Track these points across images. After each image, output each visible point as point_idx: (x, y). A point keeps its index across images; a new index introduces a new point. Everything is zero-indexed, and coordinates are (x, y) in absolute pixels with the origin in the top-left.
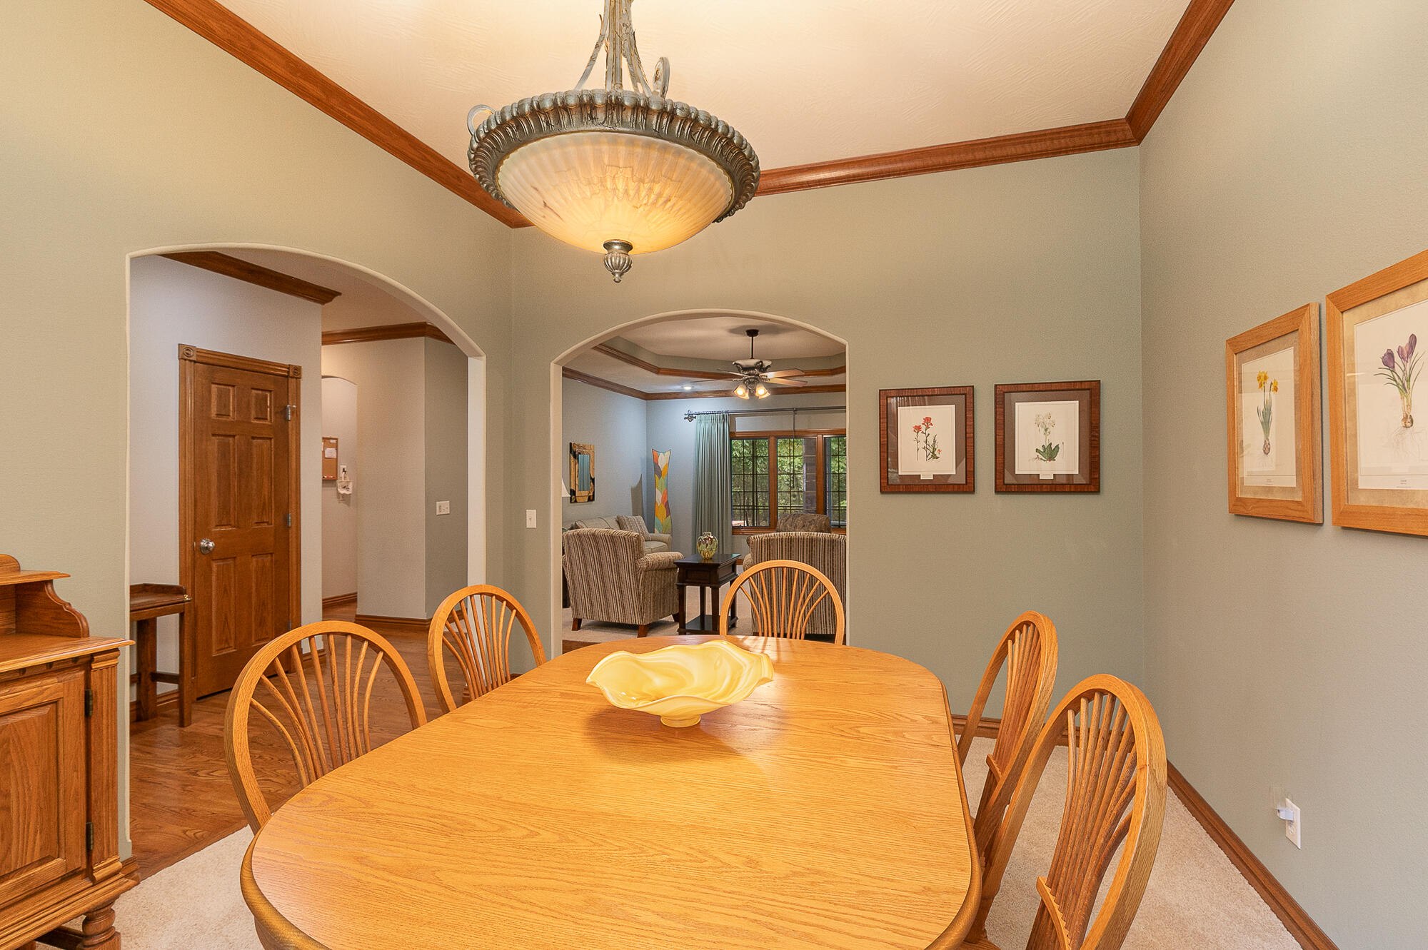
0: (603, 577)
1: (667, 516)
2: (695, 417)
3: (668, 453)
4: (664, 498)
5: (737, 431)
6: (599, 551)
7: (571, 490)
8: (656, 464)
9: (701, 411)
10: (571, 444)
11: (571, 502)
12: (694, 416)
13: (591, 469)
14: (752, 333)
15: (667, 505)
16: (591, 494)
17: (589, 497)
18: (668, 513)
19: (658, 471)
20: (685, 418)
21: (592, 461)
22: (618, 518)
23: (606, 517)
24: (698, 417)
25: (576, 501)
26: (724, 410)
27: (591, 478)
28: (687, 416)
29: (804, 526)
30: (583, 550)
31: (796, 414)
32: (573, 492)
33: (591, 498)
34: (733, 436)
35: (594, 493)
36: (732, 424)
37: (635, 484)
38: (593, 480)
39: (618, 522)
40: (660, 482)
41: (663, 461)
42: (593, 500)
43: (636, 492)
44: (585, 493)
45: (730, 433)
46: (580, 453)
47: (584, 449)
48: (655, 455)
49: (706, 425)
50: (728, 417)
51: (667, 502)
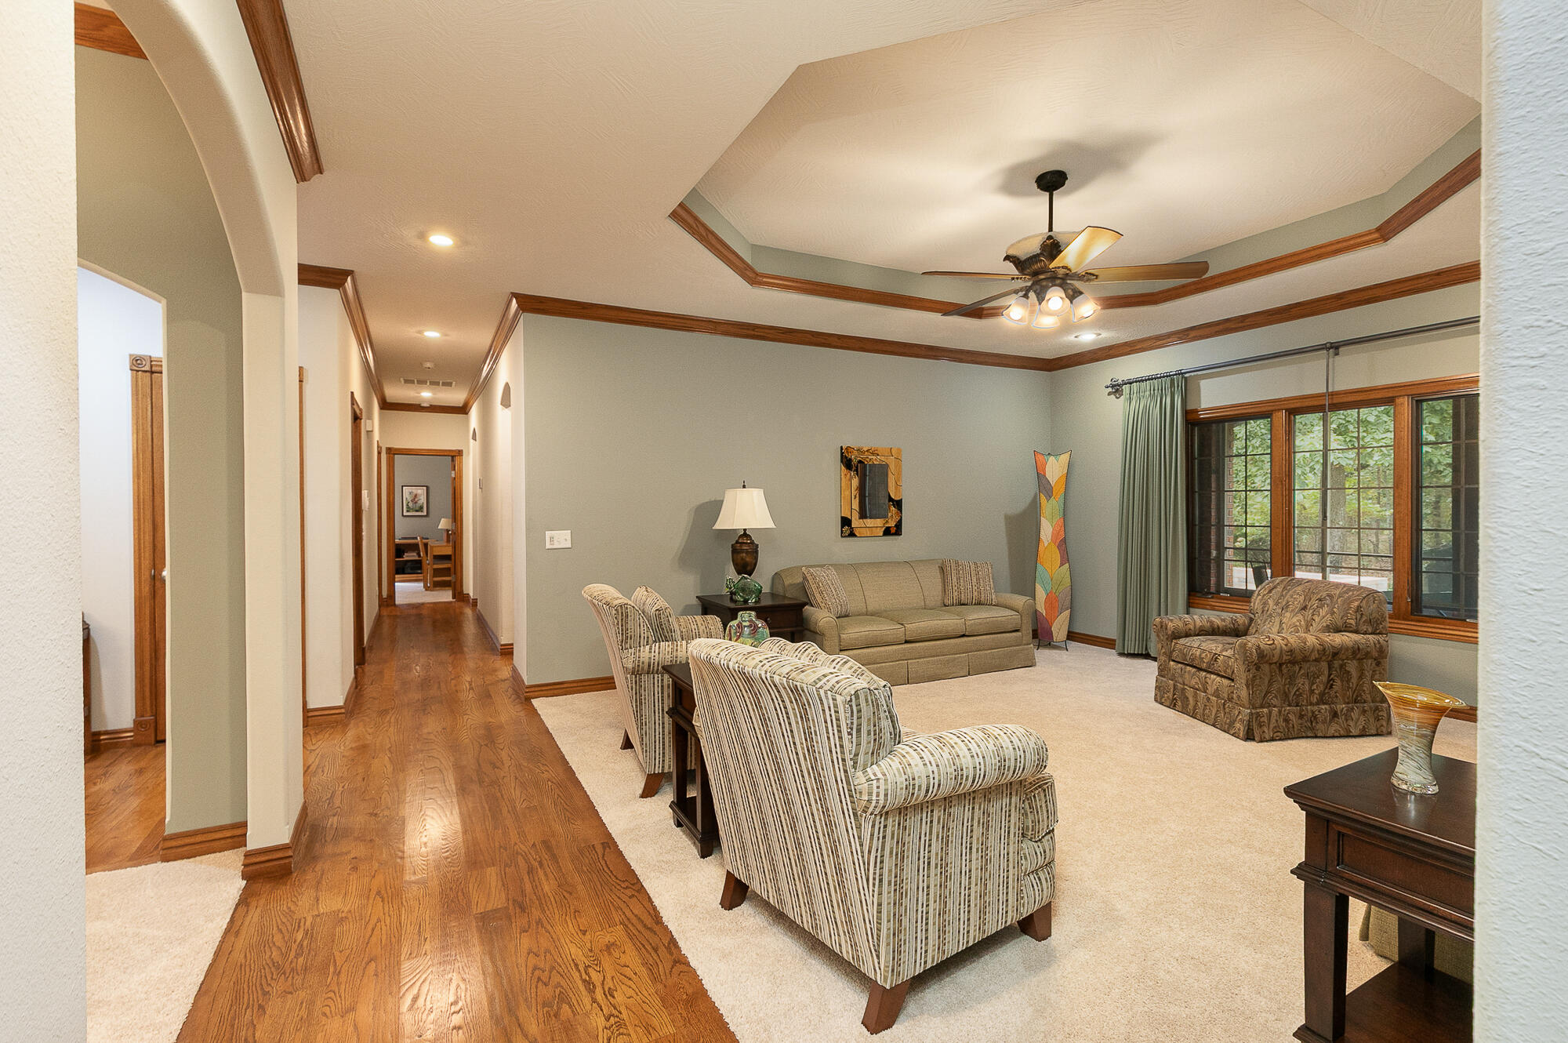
1: (1062, 564)
2: (1122, 389)
3: (1066, 457)
4: (1057, 535)
5: (1200, 407)
7: (842, 517)
8: (1041, 476)
10: (842, 450)
11: (842, 537)
12: (1120, 386)
13: (892, 485)
14: (1051, 182)
15: (1063, 545)
16: (893, 525)
17: (887, 529)
18: (1066, 559)
19: (1044, 487)
20: (1109, 394)
21: (894, 472)
22: (945, 560)
24: (1128, 388)
25: (853, 536)
26: (1174, 369)
27: (891, 499)
28: (1110, 389)
29: (1304, 608)
32: (846, 521)
33: (893, 531)
35: (900, 523)
36: (1188, 396)
37: (1016, 509)
38: (897, 503)
39: (942, 569)
40: (1050, 508)
41: (1055, 471)
42: (898, 533)
43: (1019, 521)
44: (878, 524)
46: (861, 462)
47: (873, 454)
48: (1038, 463)
49: (1143, 401)
50: (1183, 382)
51: (1064, 541)
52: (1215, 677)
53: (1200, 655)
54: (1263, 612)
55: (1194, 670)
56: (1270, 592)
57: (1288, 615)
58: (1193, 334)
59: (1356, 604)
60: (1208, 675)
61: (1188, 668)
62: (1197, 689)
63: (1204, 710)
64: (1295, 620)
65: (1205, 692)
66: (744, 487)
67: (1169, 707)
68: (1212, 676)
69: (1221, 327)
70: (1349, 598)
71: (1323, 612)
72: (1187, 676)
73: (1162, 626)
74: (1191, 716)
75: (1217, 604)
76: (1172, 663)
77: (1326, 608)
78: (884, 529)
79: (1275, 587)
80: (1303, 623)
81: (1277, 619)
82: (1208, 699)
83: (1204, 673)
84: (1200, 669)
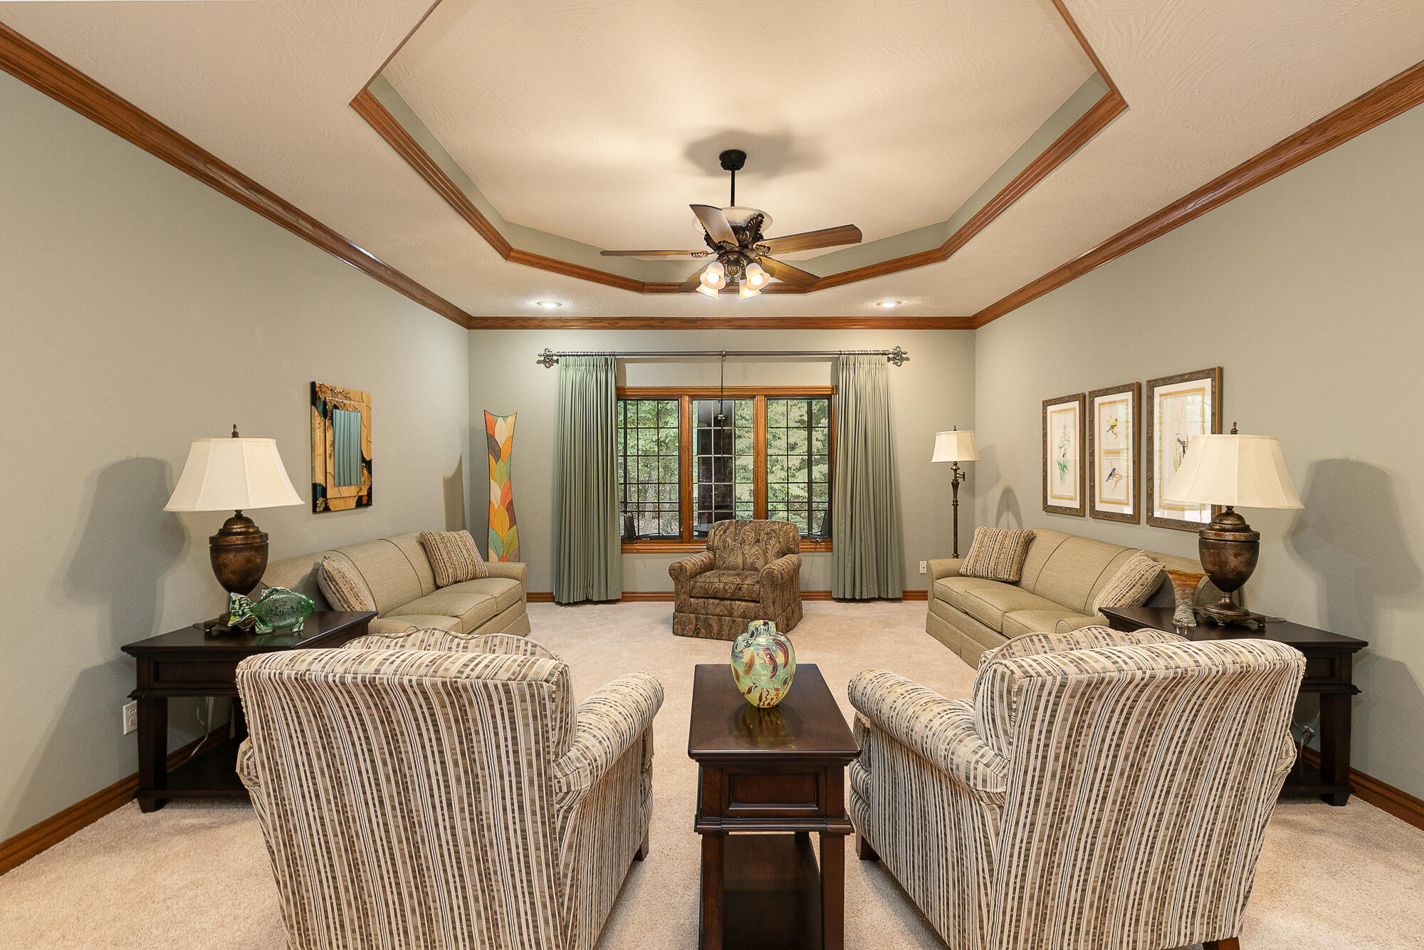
0: (411, 825)
1: (511, 526)
2: (557, 361)
3: (511, 419)
4: (504, 496)
5: (629, 385)
6: (393, 738)
7: (315, 486)
8: (491, 438)
9: (568, 350)
10: (313, 384)
11: (314, 511)
12: (555, 358)
13: (364, 441)
14: (733, 161)
15: (510, 508)
16: (364, 492)
17: (360, 498)
18: (513, 522)
19: (493, 449)
20: (539, 362)
21: (366, 425)
22: (422, 536)
23: (396, 536)
24: (562, 360)
25: (327, 509)
26: (607, 350)
27: (363, 460)
28: (542, 358)
29: (758, 541)
30: (325, 732)
31: (724, 361)
32: (319, 492)
33: (365, 501)
34: (622, 394)
35: (370, 489)
36: (620, 375)
37: (450, 472)
38: (368, 464)
39: (423, 545)
40: (498, 468)
41: (502, 433)
42: (369, 503)
43: (452, 485)
44: (351, 491)
45: (618, 389)
46: (336, 407)
47: (346, 398)
48: (488, 423)
49: (576, 374)
50: (614, 362)
51: (511, 503)
52: (740, 602)
53: (724, 588)
54: (725, 548)
55: (717, 601)
56: (725, 532)
57: (747, 547)
58: (622, 323)
59: (792, 534)
60: (732, 602)
61: (711, 601)
62: (722, 616)
63: (730, 631)
64: (753, 550)
65: (730, 616)
66: (235, 435)
67: (693, 637)
68: (737, 602)
69: (646, 323)
70: (786, 530)
71: (773, 542)
72: (710, 606)
73: (681, 570)
74: (717, 639)
75: (641, 547)
76: (692, 600)
77: (774, 540)
78: (357, 498)
79: (727, 529)
80: (760, 552)
81: (739, 551)
82: (734, 622)
83: (729, 602)
84: (723, 599)
